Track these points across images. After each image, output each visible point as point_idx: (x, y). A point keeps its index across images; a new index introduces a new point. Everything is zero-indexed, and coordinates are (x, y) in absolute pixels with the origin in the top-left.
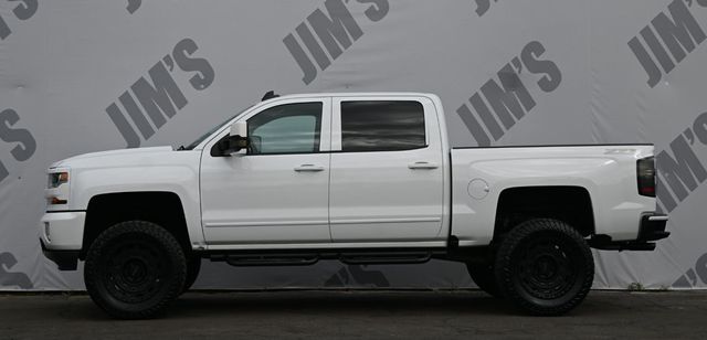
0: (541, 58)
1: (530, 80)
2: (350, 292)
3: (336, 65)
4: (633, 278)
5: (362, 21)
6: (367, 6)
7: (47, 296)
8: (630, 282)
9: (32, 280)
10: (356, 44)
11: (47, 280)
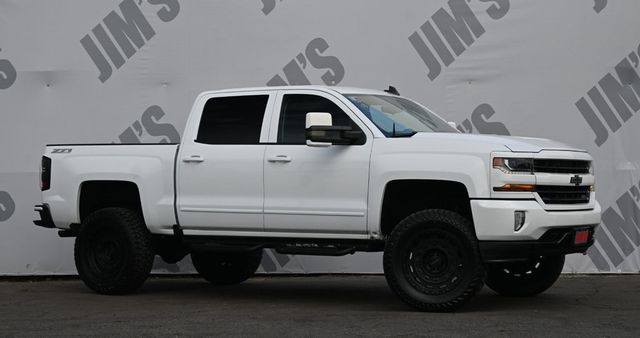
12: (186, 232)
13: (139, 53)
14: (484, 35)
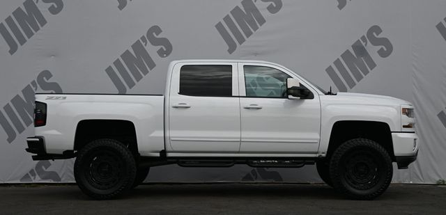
0: (380, 36)
1: (372, 50)
2: (258, 185)
3: (249, 41)
4: (440, 177)
5: (265, 14)
6: (268, 4)
7: (70, 186)
8: (438, 179)
9: (60, 176)
10: (261, 28)
11: (69, 176)
12: (170, 155)
13: (36, 35)
14: (265, 24)
